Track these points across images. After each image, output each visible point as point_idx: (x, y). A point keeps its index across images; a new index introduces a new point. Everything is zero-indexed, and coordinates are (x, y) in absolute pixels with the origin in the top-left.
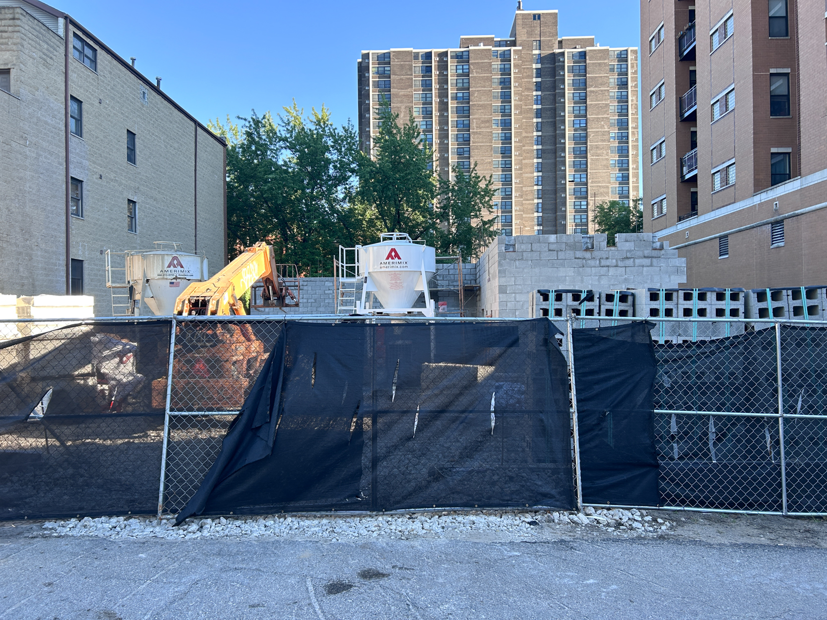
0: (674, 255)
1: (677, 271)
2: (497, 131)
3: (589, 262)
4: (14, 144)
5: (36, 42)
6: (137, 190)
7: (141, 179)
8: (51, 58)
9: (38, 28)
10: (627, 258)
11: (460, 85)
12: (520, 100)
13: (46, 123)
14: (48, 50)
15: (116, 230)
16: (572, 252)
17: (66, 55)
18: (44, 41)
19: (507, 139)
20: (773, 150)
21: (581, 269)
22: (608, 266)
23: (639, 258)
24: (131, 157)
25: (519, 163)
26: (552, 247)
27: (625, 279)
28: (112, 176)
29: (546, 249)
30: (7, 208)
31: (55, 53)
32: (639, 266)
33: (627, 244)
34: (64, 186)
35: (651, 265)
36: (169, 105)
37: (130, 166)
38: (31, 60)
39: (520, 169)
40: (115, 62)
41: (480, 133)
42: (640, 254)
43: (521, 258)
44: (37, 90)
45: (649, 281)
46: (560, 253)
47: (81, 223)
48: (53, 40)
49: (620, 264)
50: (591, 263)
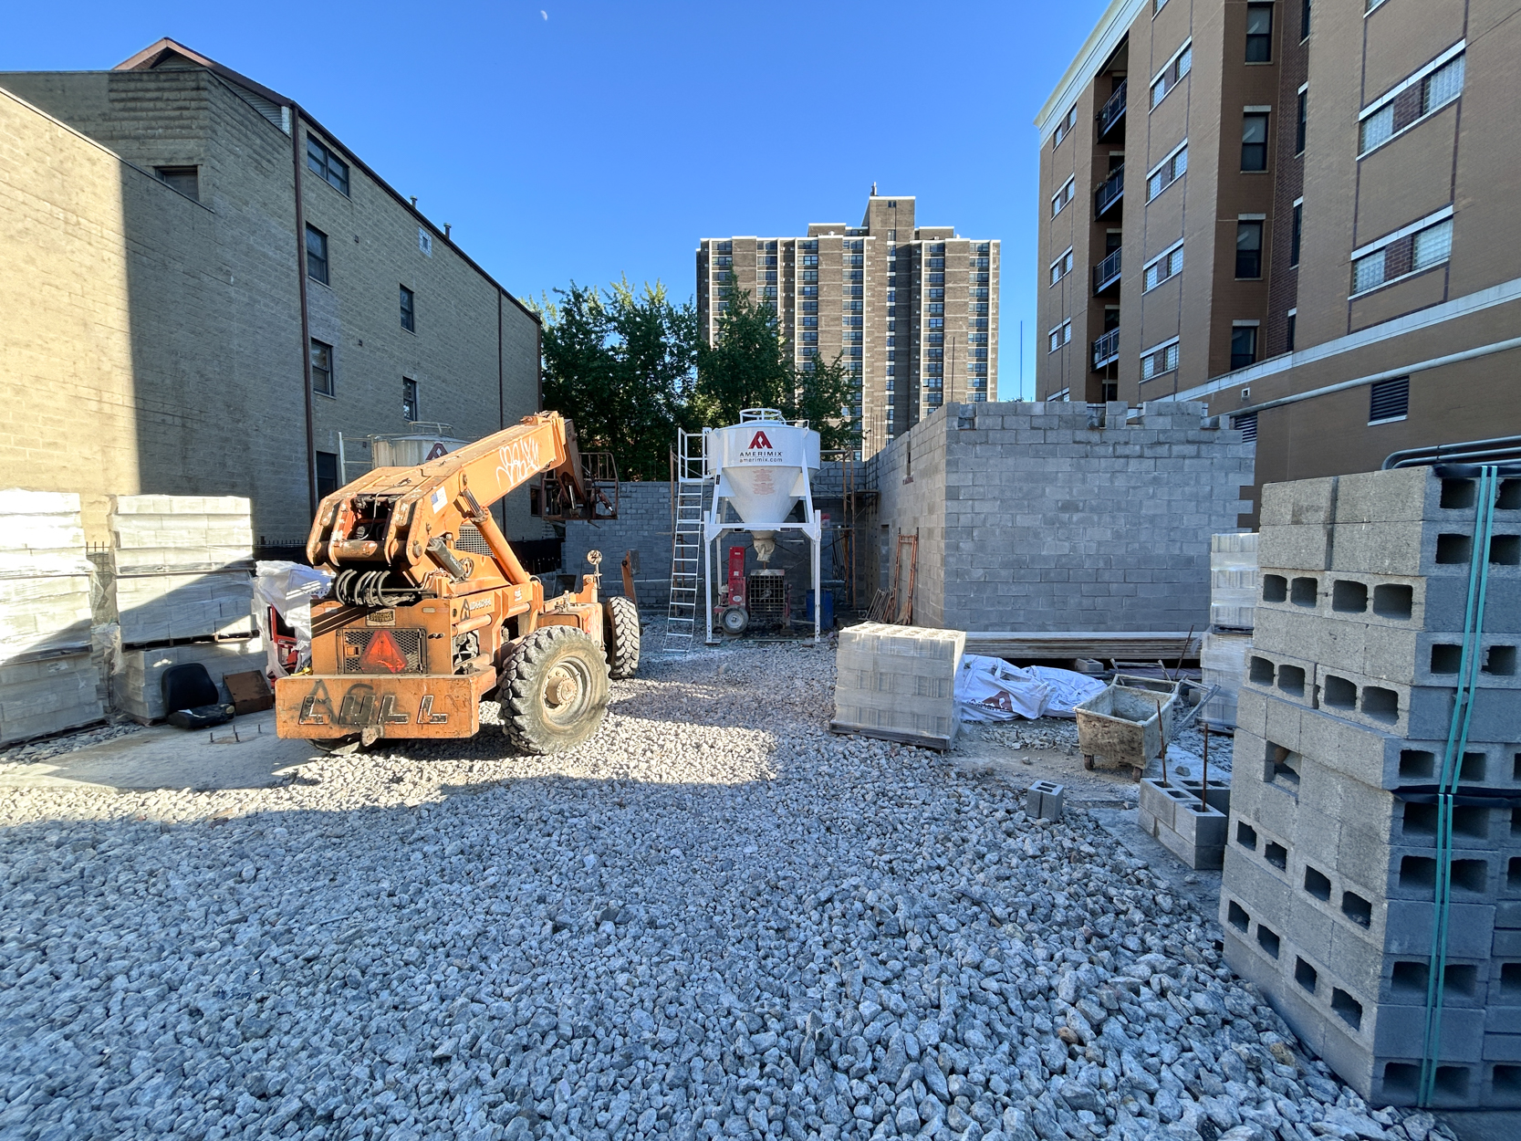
0: (1236, 438)
1: (1240, 465)
2: (847, 330)
3: (1097, 448)
4: (206, 279)
5: (239, 131)
6: (416, 367)
7: (423, 352)
8: (269, 161)
9: (242, 111)
10: (1159, 443)
11: (808, 278)
12: (873, 296)
13: (265, 255)
14: (262, 148)
15: (387, 417)
16: (1069, 432)
17: (296, 162)
18: (254, 133)
19: (858, 339)
20: (1237, 323)
21: (1082, 461)
22: (1127, 457)
23: (1180, 443)
24: (408, 321)
25: (870, 365)
26: (1036, 423)
27: (1155, 478)
28: (379, 343)
29: (1027, 426)
30: (198, 372)
31: (276, 155)
32: (1178, 457)
33: (1161, 419)
34: (300, 350)
35: (1198, 456)
36: (462, 261)
37: (406, 333)
38: (232, 157)
39: (872, 372)
40: (379, 189)
41: (828, 332)
42: (1181, 436)
43: (984, 440)
44: (246, 203)
45: (1192, 483)
46: (1049, 433)
47: (331, 403)
48: (272, 135)
49: (1147, 452)
50: (1100, 450)
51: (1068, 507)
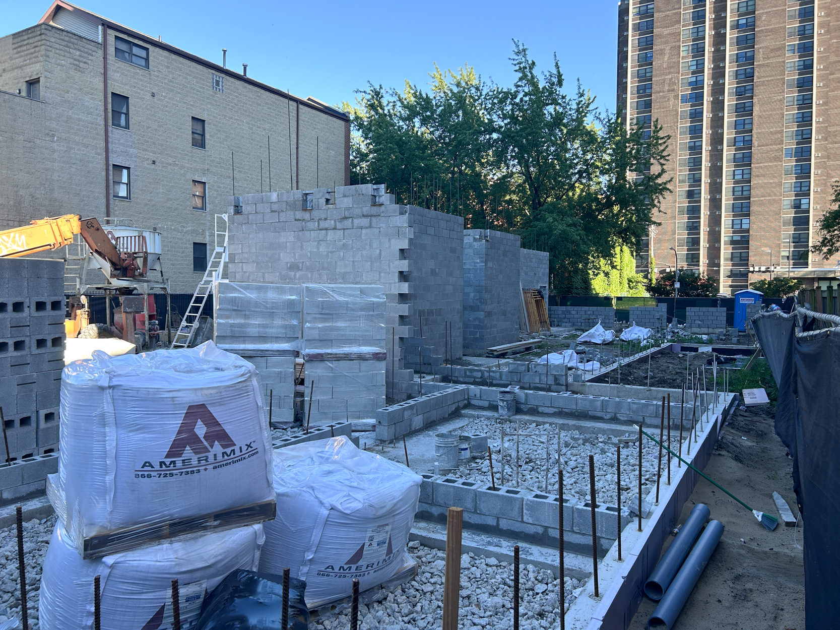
0: (394, 211)
1: (399, 233)
2: (793, 60)
3: (308, 224)
4: (38, 141)
5: (65, 51)
6: (205, 172)
7: (213, 161)
8: (85, 63)
9: (67, 39)
10: (346, 218)
11: (743, 10)
12: (827, 15)
13: (79, 120)
14: (80, 56)
15: (176, 209)
16: (292, 213)
17: (105, 58)
18: (75, 49)
19: (808, 67)
21: (301, 233)
22: (326, 229)
23: (358, 217)
24: (199, 141)
26: (275, 207)
27: (344, 245)
28: (170, 161)
29: (269, 210)
30: (31, 195)
31: (90, 57)
32: (358, 228)
33: (345, 200)
34: (104, 173)
35: (370, 227)
36: (256, 89)
37: (198, 151)
38: (59, 67)
39: (825, 104)
40: (174, 57)
41: (768, 65)
42: (358, 212)
43: (246, 221)
44: (68, 92)
45: (368, 247)
46: (281, 214)
47: (128, 204)
48: (87, 46)
49: (339, 225)
50: (311, 225)
51: (294, 267)
